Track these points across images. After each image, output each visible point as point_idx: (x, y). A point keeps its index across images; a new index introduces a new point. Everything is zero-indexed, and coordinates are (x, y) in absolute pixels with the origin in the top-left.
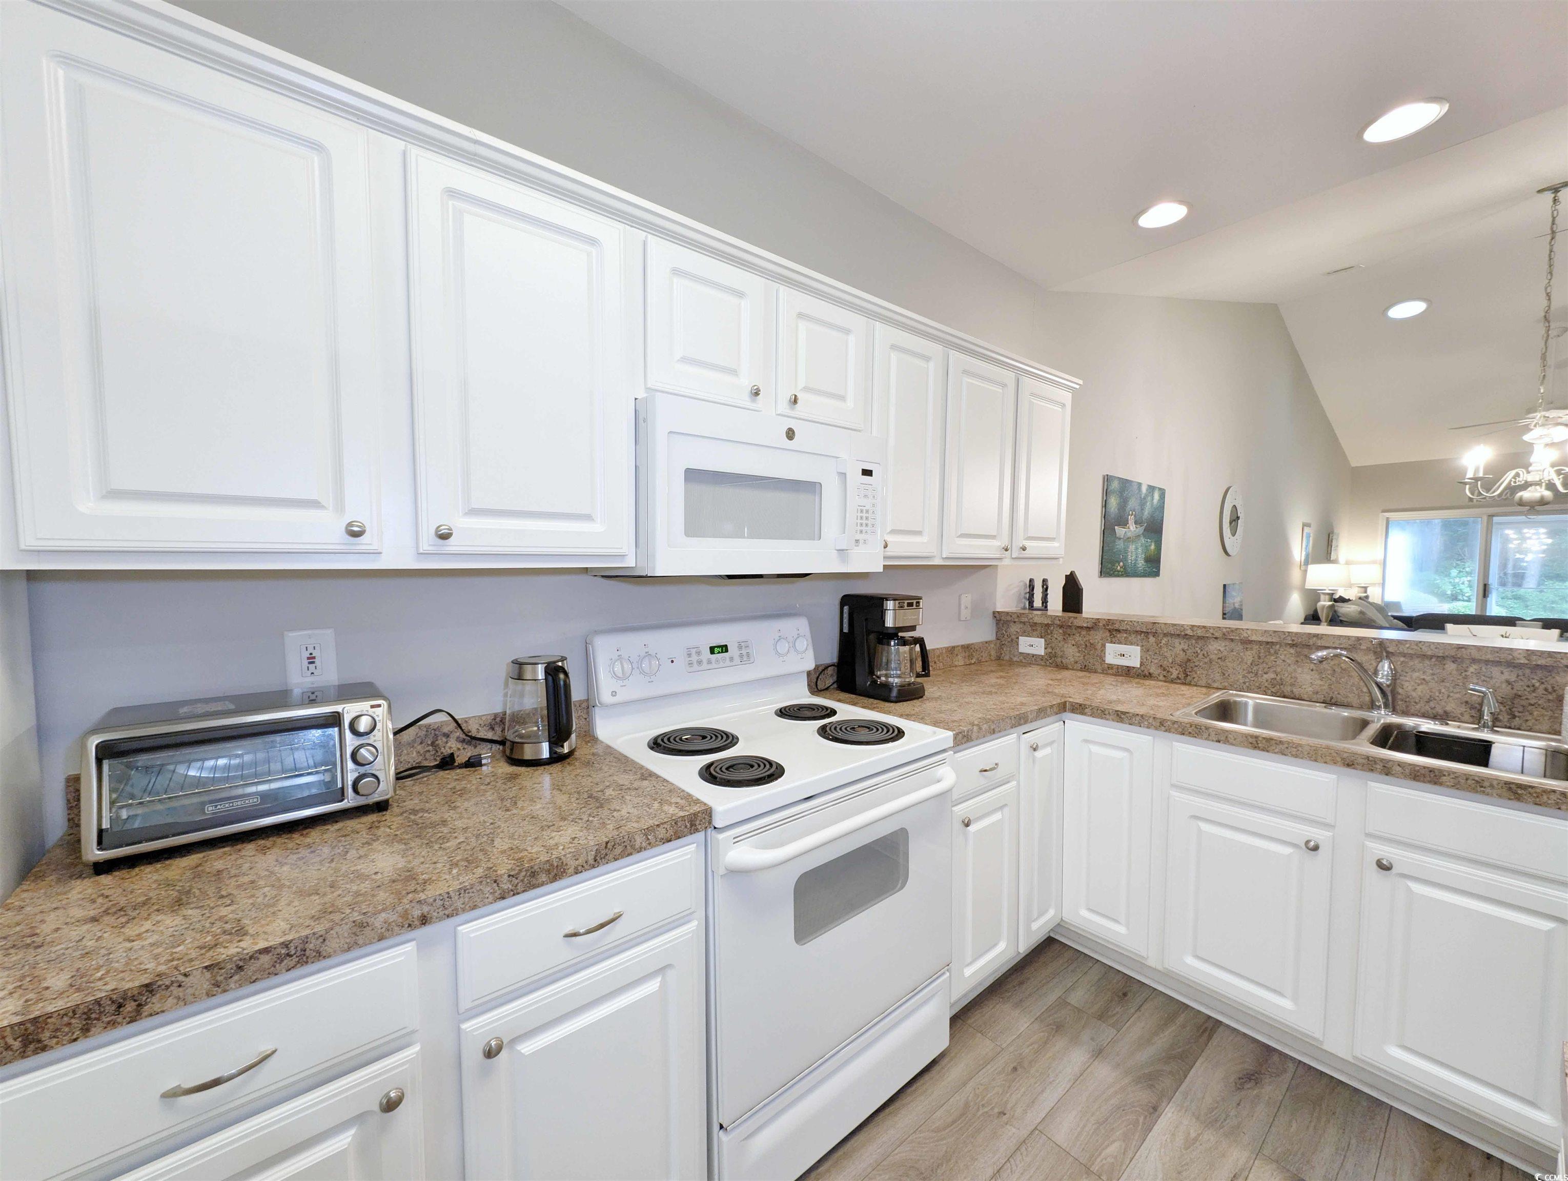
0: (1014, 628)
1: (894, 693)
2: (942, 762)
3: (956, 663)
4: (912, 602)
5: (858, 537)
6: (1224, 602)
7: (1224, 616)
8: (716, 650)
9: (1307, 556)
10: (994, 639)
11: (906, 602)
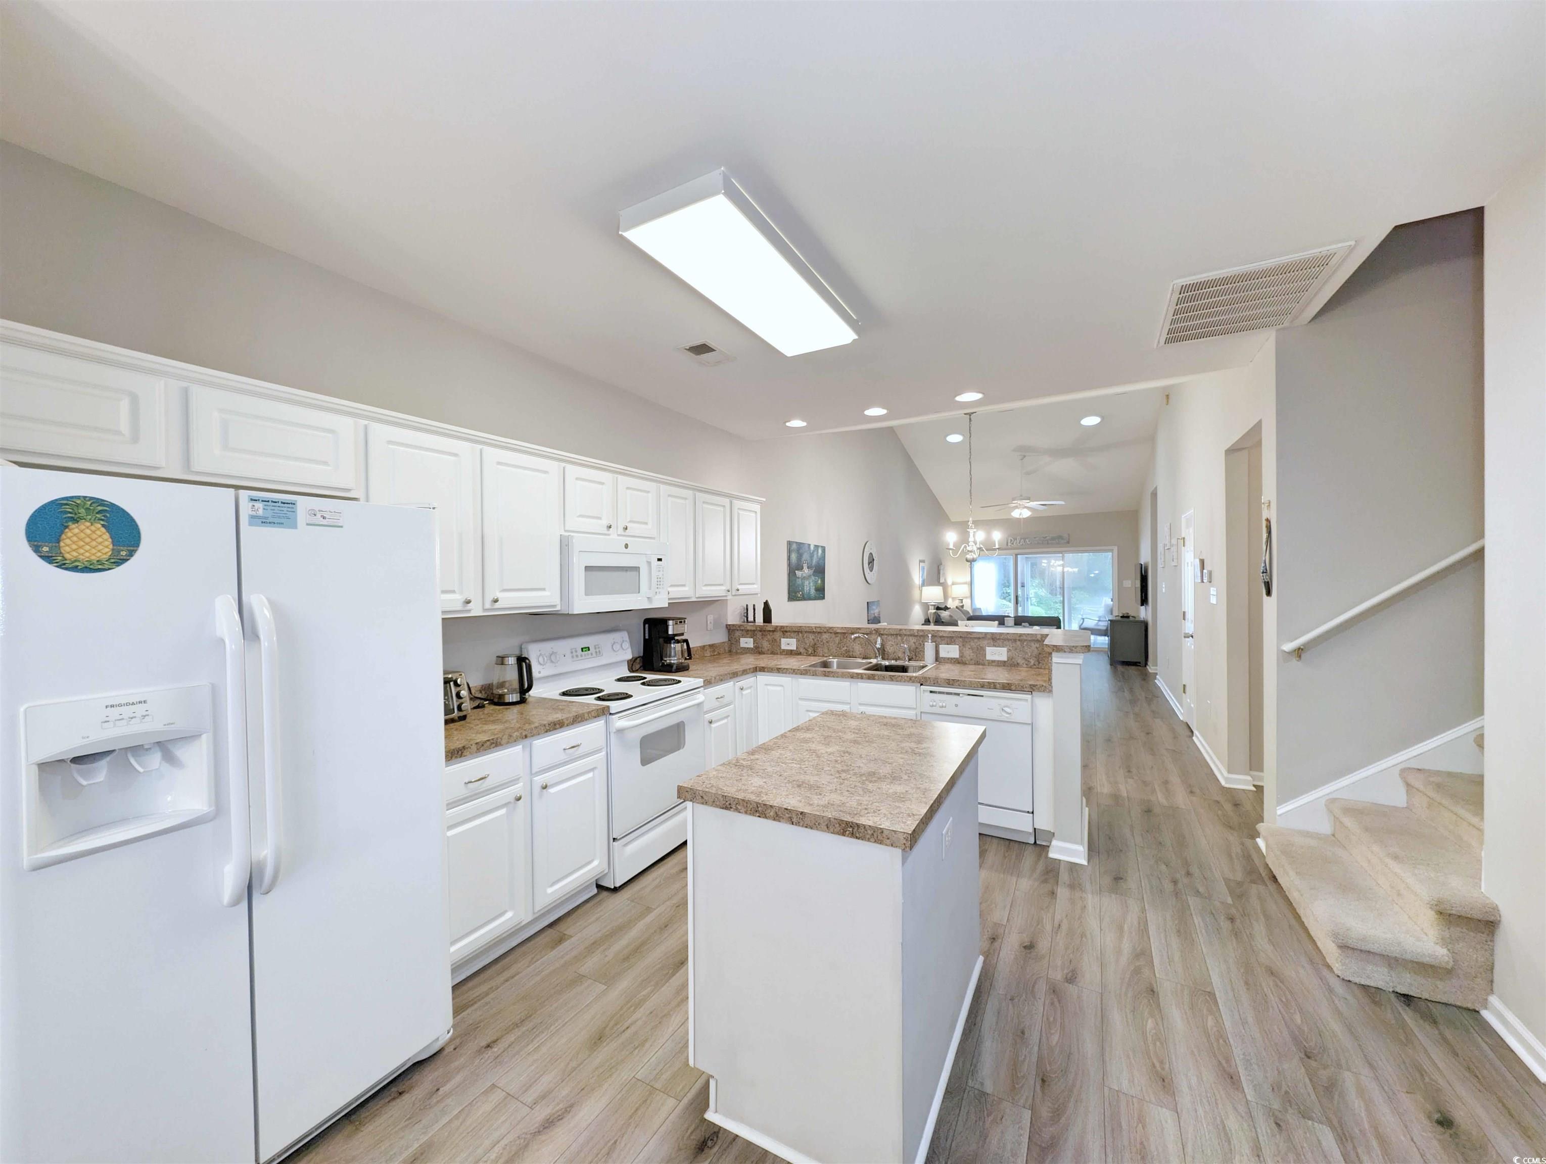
0: (738, 634)
1: (675, 667)
2: (699, 692)
3: (706, 655)
4: (681, 621)
5: (657, 590)
6: (868, 613)
7: (869, 622)
8: (584, 650)
9: (923, 581)
10: (727, 640)
11: (679, 621)
